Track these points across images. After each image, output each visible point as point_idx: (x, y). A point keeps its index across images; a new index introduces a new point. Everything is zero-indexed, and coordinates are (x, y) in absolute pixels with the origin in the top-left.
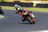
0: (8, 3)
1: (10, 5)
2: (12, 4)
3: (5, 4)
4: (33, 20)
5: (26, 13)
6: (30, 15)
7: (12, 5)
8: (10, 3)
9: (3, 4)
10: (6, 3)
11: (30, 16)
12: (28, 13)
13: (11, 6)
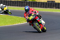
0: (40, 4)
1: (42, 6)
2: (45, 4)
3: (36, 5)
4: (42, 27)
5: (32, 18)
6: (37, 19)
7: (45, 6)
8: (42, 4)
9: (34, 4)
10: (38, 4)
11: (37, 21)
12: (35, 18)
13: (43, 8)
